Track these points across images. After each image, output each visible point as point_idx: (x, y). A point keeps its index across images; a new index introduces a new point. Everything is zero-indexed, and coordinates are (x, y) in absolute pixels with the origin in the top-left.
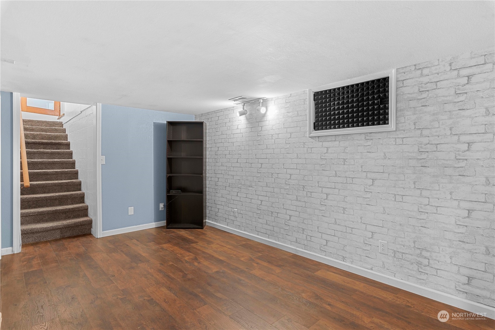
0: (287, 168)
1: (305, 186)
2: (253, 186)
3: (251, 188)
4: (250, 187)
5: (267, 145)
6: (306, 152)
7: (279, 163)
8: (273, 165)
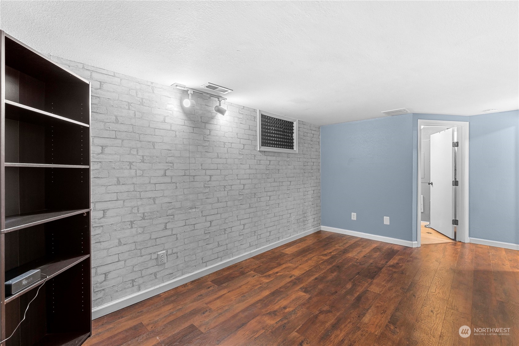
0: (241, 179)
1: (256, 193)
2: (196, 207)
3: (194, 210)
4: (193, 208)
5: (218, 153)
6: (256, 163)
7: (232, 174)
8: (227, 177)
